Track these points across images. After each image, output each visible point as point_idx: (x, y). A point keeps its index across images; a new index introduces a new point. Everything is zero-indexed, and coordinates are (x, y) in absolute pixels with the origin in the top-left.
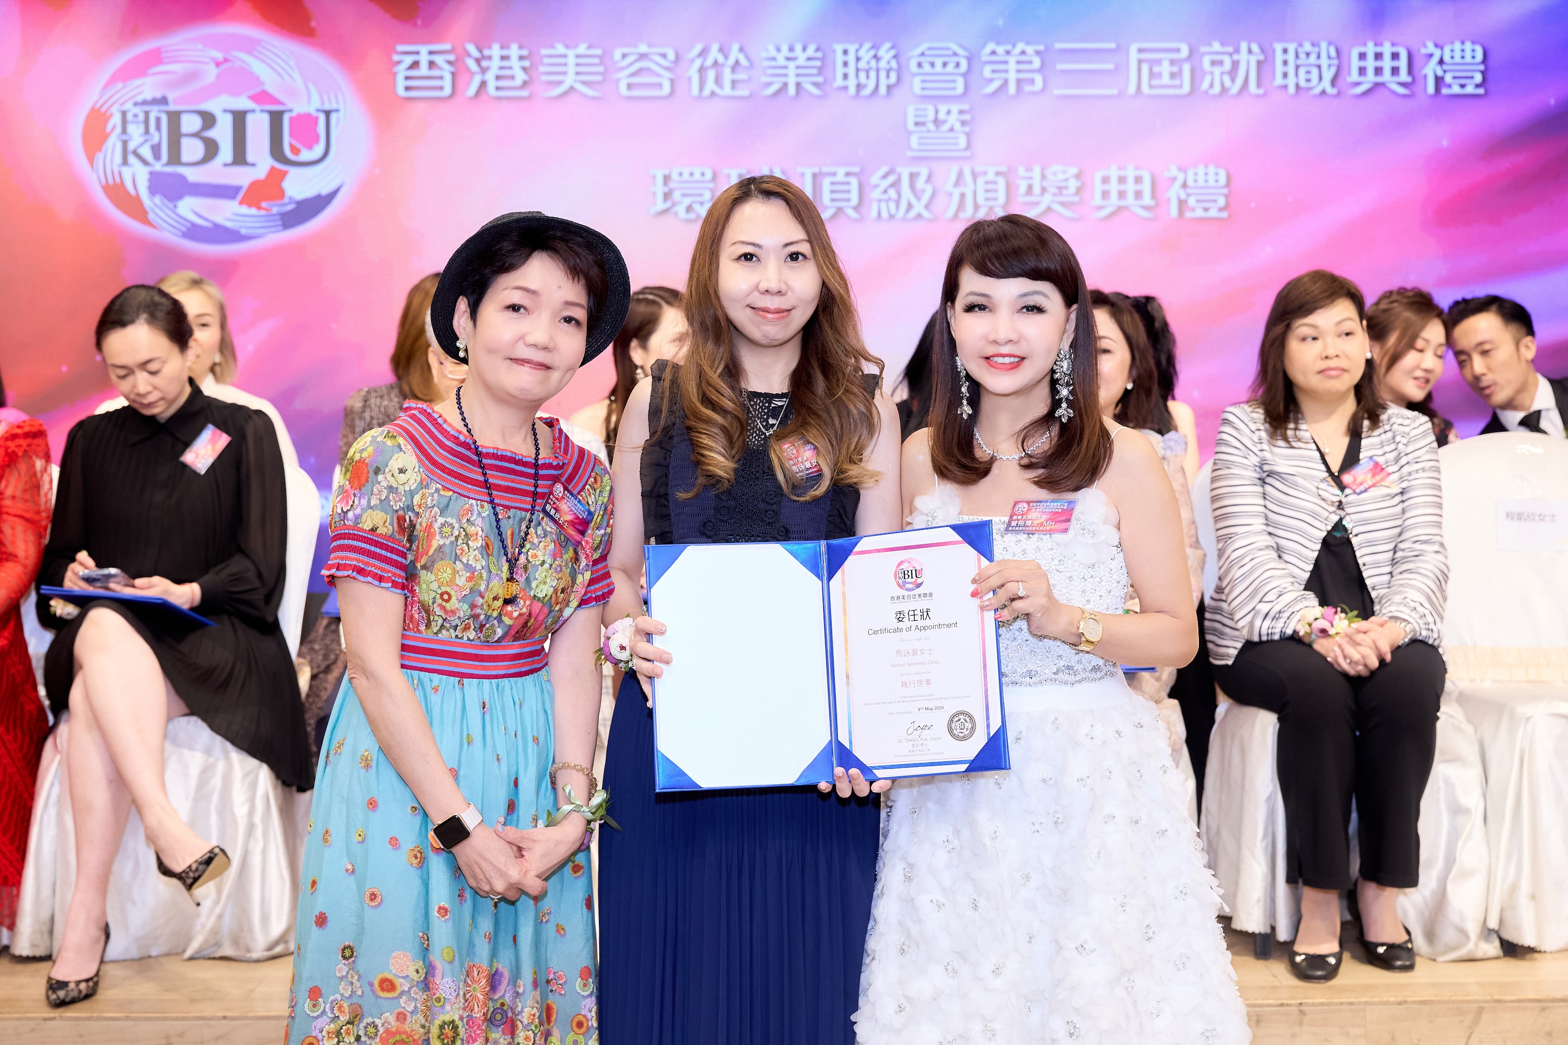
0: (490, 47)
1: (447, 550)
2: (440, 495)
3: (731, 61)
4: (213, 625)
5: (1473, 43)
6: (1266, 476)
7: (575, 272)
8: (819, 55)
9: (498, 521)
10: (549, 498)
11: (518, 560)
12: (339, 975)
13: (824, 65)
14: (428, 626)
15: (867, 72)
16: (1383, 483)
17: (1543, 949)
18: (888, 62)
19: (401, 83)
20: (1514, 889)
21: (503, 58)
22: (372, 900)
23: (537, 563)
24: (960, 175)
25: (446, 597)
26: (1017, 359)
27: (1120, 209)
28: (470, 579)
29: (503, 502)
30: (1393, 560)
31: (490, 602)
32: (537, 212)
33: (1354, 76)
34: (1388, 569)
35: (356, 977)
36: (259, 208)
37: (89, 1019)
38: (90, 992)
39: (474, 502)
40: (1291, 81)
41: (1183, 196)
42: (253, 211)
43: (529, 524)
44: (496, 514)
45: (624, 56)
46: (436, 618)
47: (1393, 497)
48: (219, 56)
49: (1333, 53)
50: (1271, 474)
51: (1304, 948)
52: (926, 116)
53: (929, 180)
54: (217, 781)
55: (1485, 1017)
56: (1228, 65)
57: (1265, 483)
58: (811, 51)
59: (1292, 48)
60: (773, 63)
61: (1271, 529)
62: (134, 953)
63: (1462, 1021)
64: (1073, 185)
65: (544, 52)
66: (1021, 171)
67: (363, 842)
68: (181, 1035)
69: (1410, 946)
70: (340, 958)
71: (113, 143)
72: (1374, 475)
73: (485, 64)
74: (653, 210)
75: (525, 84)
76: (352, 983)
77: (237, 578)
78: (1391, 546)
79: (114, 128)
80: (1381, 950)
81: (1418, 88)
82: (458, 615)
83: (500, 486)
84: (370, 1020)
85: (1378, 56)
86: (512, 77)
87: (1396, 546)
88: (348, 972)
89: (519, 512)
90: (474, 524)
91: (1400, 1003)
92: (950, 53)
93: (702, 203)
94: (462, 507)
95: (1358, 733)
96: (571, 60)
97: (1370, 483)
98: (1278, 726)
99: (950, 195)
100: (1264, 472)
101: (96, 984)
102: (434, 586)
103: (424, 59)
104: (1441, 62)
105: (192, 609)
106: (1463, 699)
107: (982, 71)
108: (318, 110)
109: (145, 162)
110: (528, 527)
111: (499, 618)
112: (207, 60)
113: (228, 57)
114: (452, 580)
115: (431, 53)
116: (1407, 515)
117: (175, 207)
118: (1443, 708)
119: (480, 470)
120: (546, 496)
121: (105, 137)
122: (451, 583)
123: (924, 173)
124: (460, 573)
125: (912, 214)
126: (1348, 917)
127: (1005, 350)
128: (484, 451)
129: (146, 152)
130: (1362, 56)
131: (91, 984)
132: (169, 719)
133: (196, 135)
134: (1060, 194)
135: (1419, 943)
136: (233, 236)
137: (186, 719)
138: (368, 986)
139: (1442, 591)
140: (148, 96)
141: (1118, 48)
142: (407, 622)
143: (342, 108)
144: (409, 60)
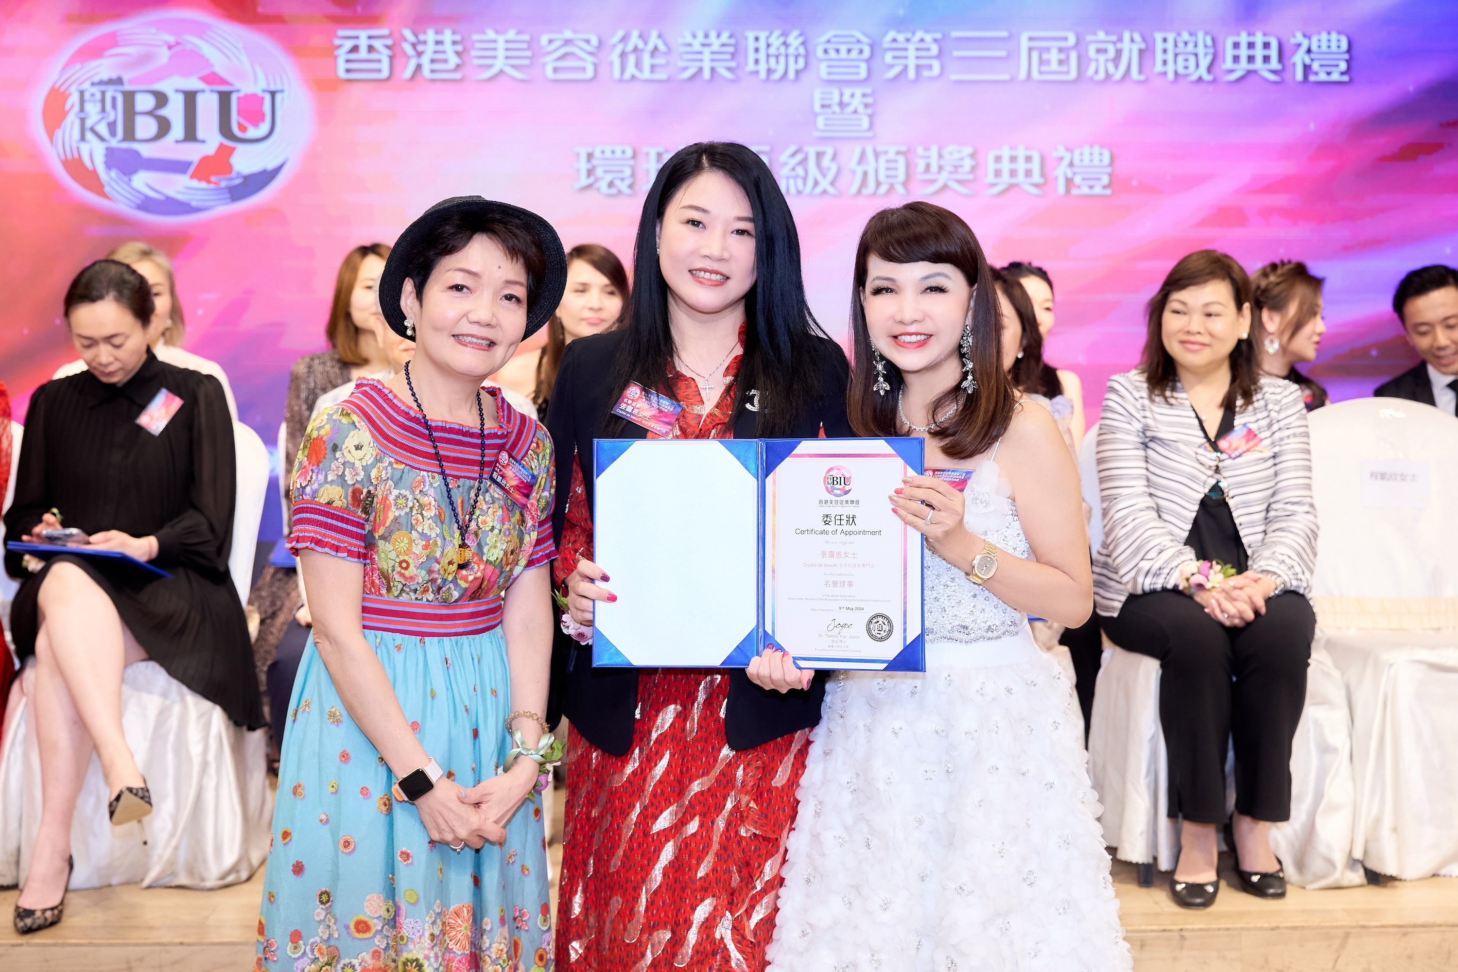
0: (425, 33)
1: (403, 521)
2: (393, 468)
3: (650, 47)
4: (169, 576)
5: (1339, 33)
6: (1148, 440)
7: (513, 252)
8: (732, 41)
9: (449, 491)
10: (495, 466)
11: (469, 527)
12: (317, 919)
13: (737, 52)
14: (389, 589)
15: (777, 57)
16: (1256, 448)
17: (1403, 877)
18: (797, 49)
19: (341, 66)
20: (1377, 822)
21: (438, 43)
22: (345, 847)
23: (487, 529)
24: (863, 154)
25: (404, 565)
26: (923, 337)
27: (1011, 187)
28: (426, 547)
29: (452, 473)
30: (1266, 518)
31: (446, 566)
32: (478, 196)
33: (1229, 64)
34: (1262, 528)
35: (333, 921)
36: (209, 182)
37: (54, 945)
38: (55, 919)
39: (425, 473)
40: (1170, 68)
41: (1070, 175)
42: (203, 185)
43: (478, 493)
44: (447, 485)
45: (551, 41)
46: (396, 583)
47: (1266, 461)
48: (171, 39)
49: (1209, 42)
50: (1153, 439)
51: (1183, 878)
52: (831, 99)
53: (834, 158)
54: (173, 722)
55: (1352, 941)
56: (1111, 53)
57: (1147, 447)
58: (724, 38)
59: (1171, 37)
60: (688, 49)
61: (1152, 491)
62: (95, 882)
63: (1330, 946)
64: (968, 163)
65: (476, 37)
66: (920, 151)
67: (336, 792)
68: (141, 960)
69: (1281, 875)
70: (318, 903)
71: (72, 121)
72: (1248, 441)
73: (420, 48)
74: (578, 186)
75: (458, 67)
76: (329, 927)
77: (191, 531)
78: (1265, 506)
79: (72, 106)
80: (1255, 879)
81: (1287, 76)
82: (417, 580)
83: (448, 457)
84: (347, 961)
85: (1251, 45)
86: (445, 61)
87: (1269, 505)
88: (325, 917)
89: (467, 481)
90: (427, 495)
91: (1273, 929)
92: (854, 40)
93: (622, 179)
94: (414, 479)
95: (1234, 679)
96: (501, 45)
97: (1244, 448)
98: (1160, 672)
99: (854, 172)
100: (1147, 437)
101: (61, 912)
102: (393, 555)
103: (363, 43)
104: (1309, 51)
105: (150, 562)
106: (1330, 645)
107: (883, 58)
108: (264, 91)
109: (101, 138)
110: (477, 496)
111: (454, 581)
112: (160, 43)
113: (180, 40)
114: (409, 549)
115: (370, 37)
116: (1280, 478)
117: (130, 180)
118: (1314, 655)
119: (431, 443)
120: (493, 464)
121: (64, 115)
122: (408, 551)
123: (830, 151)
124: (417, 542)
125: (818, 190)
126: (1224, 848)
127: (912, 329)
128: (433, 424)
129: (103, 129)
130: (1236, 45)
131: (56, 912)
132: (127, 664)
133: (150, 113)
134: (956, 172)
135: (1290, 872)
136: (184, 208)
137: (144, 664)
138: (344, 929)
139: (1313, 549)
140: (105, 76)
141: (1010, 37)
142: (368, 586)
143: (286, 88)
144: (349, 44)
